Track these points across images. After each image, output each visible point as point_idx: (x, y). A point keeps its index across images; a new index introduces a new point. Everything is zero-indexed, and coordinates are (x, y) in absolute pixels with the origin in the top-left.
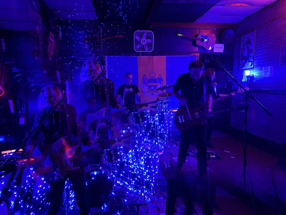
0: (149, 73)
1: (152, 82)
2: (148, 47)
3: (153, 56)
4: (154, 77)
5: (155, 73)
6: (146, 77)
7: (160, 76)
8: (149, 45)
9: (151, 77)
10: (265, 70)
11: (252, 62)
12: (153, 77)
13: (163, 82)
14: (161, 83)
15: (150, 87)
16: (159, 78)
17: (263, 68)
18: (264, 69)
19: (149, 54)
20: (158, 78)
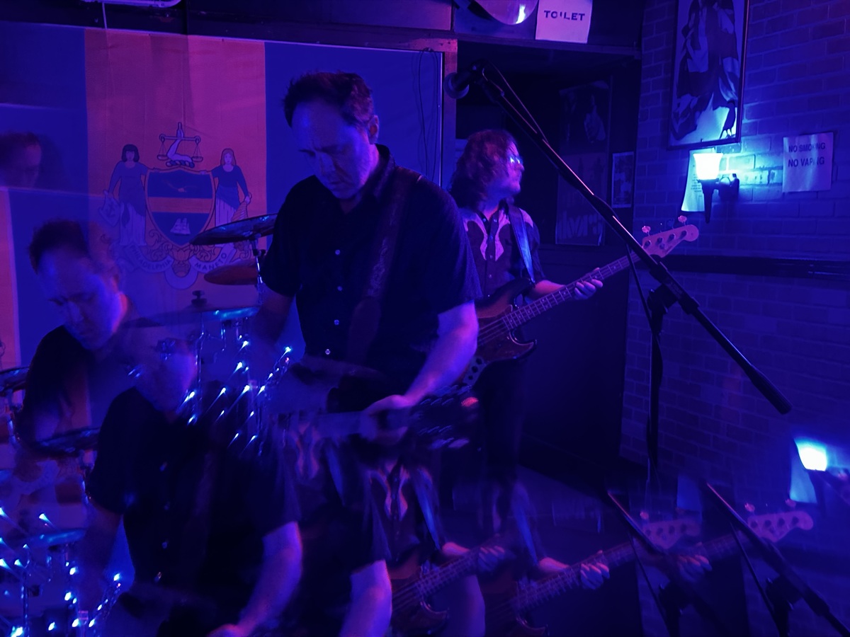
0: (163, 138)
1: (181, 190)
3: (186, 32)
4: (192, 165)
5: (197, 140)
6: (136, 160)
7: (228, 159)
9: (173, 163)
10: (794, 156)
11: (730, 104)
12: (183, 163)
13: (246, 193)
14: (235, 203)
15: (166, 221)
16: (221, 166)
17: (786, 140)
18: (791, 149)
19: (161, 19)
20: (219, 171)
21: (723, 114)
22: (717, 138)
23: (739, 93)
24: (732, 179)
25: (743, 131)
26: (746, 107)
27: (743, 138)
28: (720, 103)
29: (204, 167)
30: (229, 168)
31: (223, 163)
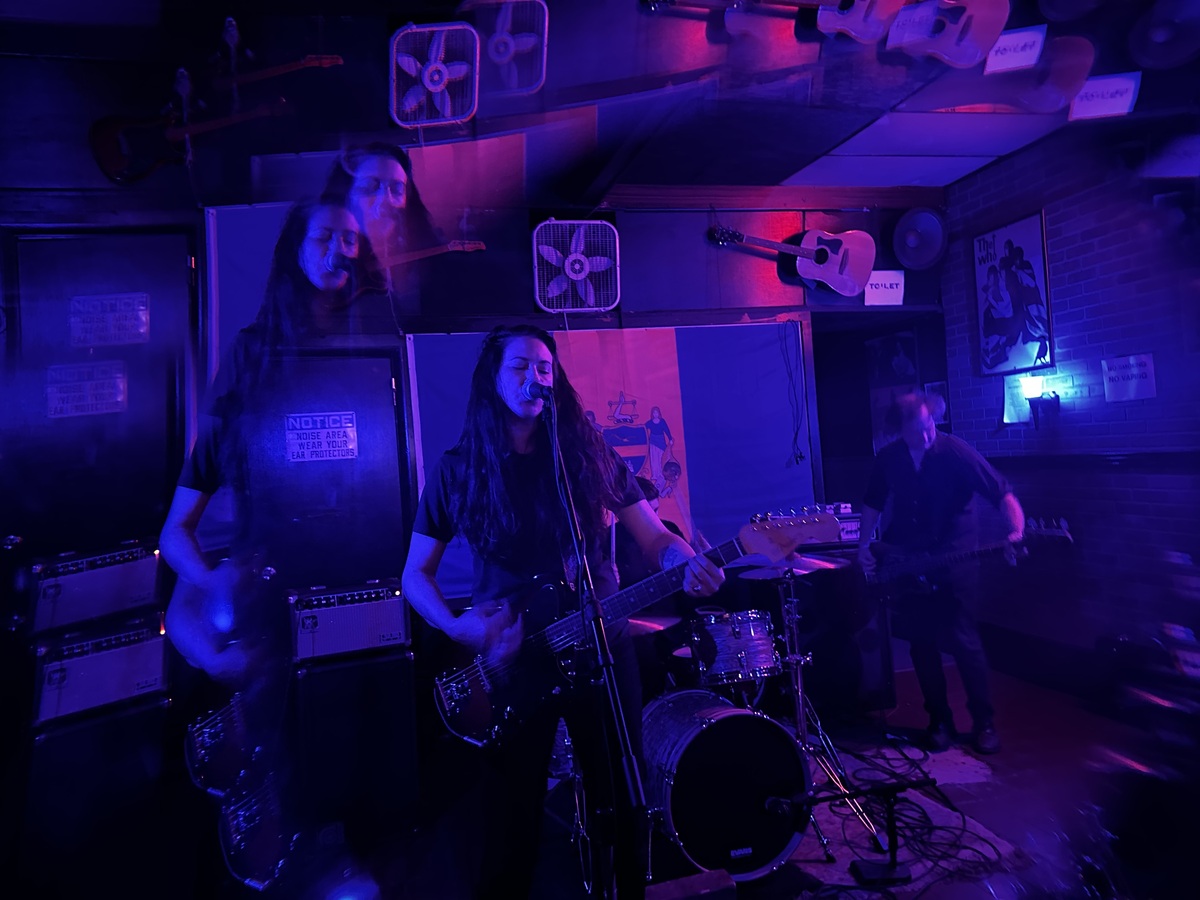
0: (610, 404)
1: (625, 440)
2: (595, 290)
3: (621, 327)
4: (631, 421)
5: (634, 403)
6: (593, 421)
7: (656, 414)
8: (601, 281)
9: (619, 421)
10: (1113, 374)
11: (1041, 339)
12: (625, 420)
13: (670, 438)
14: (663, 447)
16: (651, 420)
17: (1104, 363)
18: (1110, 369)
19: (605, 320)
20: (650, 424)
21: (1034, 348)
22: (1031, 365)
23: (1048, 330)
24: (1053, 395)
25: (1056, 358)
26: (1056, 340)
27: (1057, 364)
28: (1029, 338)
29: (640, 422)
30: (657, 421)
31: (653, 417)
